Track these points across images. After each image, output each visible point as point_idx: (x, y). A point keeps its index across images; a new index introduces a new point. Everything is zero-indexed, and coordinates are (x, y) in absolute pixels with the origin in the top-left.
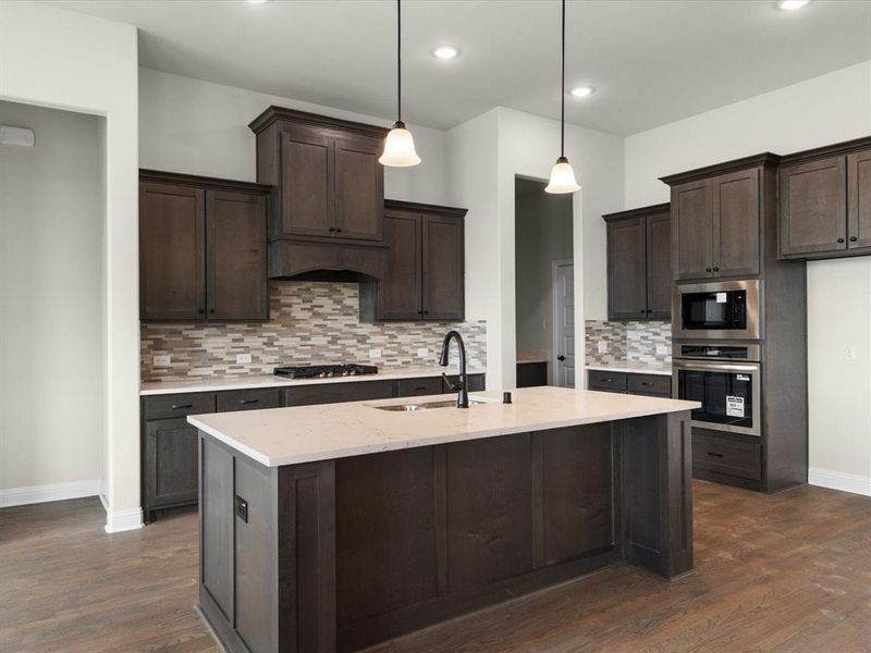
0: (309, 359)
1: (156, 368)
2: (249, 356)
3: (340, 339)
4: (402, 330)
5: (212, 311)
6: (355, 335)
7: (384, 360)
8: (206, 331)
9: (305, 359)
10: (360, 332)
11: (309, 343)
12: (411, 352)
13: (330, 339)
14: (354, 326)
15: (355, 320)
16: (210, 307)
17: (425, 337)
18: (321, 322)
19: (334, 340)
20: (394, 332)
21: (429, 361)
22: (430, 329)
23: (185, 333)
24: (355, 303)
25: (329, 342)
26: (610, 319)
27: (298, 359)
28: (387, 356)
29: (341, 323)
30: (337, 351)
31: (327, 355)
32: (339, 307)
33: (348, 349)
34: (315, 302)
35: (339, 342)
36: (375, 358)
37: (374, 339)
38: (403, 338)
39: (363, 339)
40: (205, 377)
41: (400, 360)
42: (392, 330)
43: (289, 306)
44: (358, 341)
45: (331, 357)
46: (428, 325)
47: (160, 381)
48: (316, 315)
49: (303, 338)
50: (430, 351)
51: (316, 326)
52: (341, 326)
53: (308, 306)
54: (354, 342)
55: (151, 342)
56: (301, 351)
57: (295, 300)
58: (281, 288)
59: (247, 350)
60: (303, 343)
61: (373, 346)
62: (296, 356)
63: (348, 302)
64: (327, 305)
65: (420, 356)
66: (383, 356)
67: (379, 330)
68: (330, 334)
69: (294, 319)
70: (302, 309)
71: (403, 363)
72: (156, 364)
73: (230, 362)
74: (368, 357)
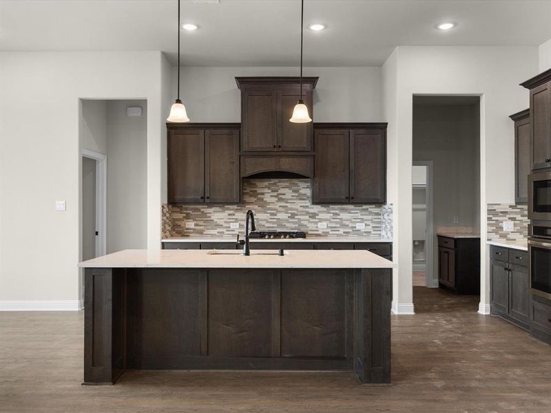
0: (276, 227)
1: (187, 229)
2: (238, 224)
3: (297, 215)
4: (343, 210)
5: (208, 198)
6: (308, 213)
7: (329, 230)
8: (213, 209)
9: (273, 227)
10: (311, 211)
11: (275, 217)
12: (351, 225)
13: (290, 215)
14: (307, 207)
15: (308, 203)
16: (207, 195)
17: (362, 215)
18: (284, 204)
19: (293, 216)
20: (337, 212)
21: (365, 232)
22: (367, 209)
23: (202, 210)
24: (308, 192)
25: (289, 217)
26: (517, 203)
27: (268, 227)
28: (331, 227)
29: (298, 205)
30: (294, 223)
31: (288, 225)
32: (297, 194)
33: (302, 222)
34: (280, 192)
35: (296, 217)
36: (323, 229)
37: (321, 216)
38: (344, 216)
39: (313, 216)
40: (212, 235)
41: (342, 231)
42: (337, 210)
43: (263, 194)
44: (310, 217)
45: (291, 227)
46: (365, 207)
47: (188, 236)
48: (280, 200)
49: (272, 214)
50: (366, 225)
51: (280, 206)
52: (298, 207)
53: (275, 194)
54: (307, 217)
55: (185, 215)
56: (271, 222)
57: (266, 190)
58: (258, 184)
59: (237, 220)
60: (272, 217)
61: (321, 220)
62: (267, 225)
63: (303, 191)
64: (288, 193)
65: (358, 228)
66: (328, 227)
67: (325, 209)
68: (290, 212)
69: (266, 202)
70: (271, 196)
71: (344, 233)
72: (187, 227)
73: (226, 227)
74: (317, 227)
